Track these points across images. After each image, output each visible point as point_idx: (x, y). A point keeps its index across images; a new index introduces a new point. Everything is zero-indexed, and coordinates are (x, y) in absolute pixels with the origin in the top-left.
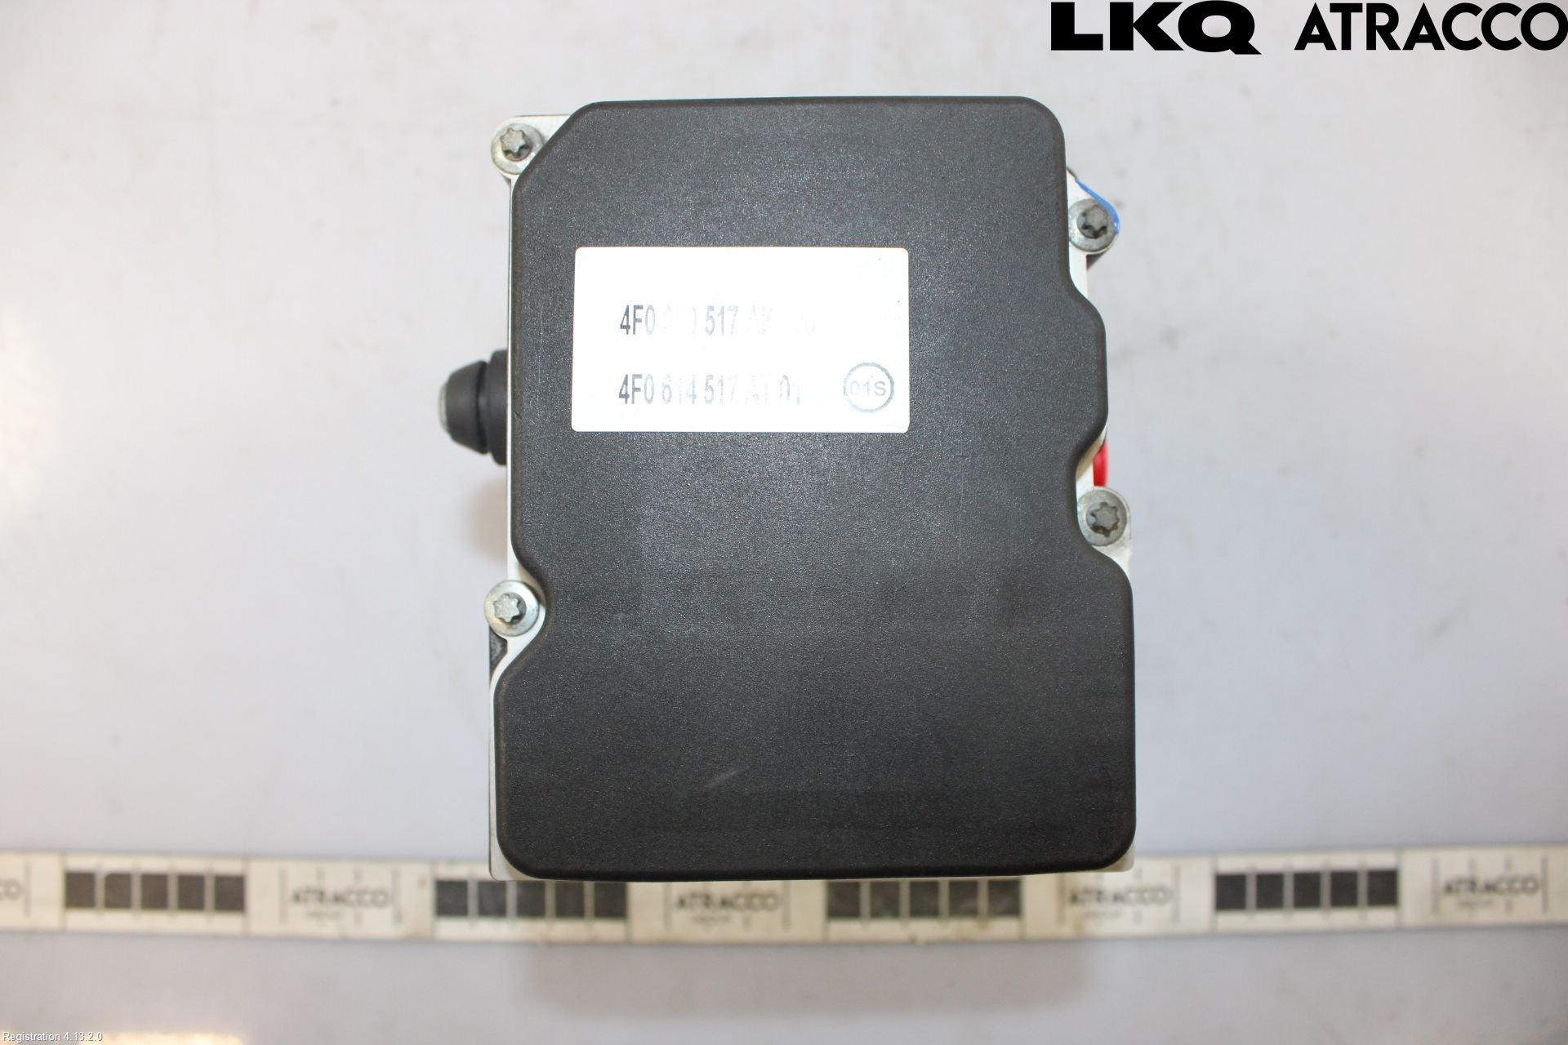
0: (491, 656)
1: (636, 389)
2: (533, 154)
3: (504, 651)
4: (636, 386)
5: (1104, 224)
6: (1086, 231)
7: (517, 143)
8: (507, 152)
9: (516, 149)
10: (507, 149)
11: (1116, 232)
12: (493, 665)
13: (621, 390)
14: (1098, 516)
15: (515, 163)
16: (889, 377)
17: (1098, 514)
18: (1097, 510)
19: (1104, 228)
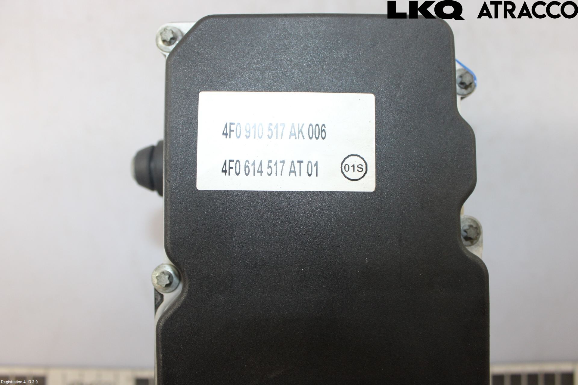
0: (155, 302)
1: (230, 168)
2: (177, 42)
3: (162, 300)
4: (231, 166)
5: (471, 81)
6: (462, 86)
7: (169, 36)
8: (164, 41)
9: (168, 39)
10: (164, 39)
11: (475, 86)
12: (157, 307)
13: (223, 168)
14: (468, 232)
15: (168, 47)
16: (365, 162)
17: (468, 231)
18: (468, 229)
19: (471, 84)
